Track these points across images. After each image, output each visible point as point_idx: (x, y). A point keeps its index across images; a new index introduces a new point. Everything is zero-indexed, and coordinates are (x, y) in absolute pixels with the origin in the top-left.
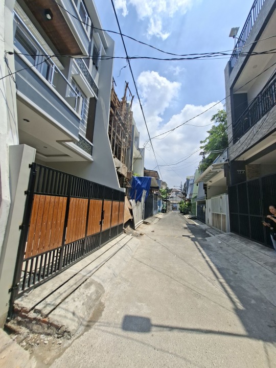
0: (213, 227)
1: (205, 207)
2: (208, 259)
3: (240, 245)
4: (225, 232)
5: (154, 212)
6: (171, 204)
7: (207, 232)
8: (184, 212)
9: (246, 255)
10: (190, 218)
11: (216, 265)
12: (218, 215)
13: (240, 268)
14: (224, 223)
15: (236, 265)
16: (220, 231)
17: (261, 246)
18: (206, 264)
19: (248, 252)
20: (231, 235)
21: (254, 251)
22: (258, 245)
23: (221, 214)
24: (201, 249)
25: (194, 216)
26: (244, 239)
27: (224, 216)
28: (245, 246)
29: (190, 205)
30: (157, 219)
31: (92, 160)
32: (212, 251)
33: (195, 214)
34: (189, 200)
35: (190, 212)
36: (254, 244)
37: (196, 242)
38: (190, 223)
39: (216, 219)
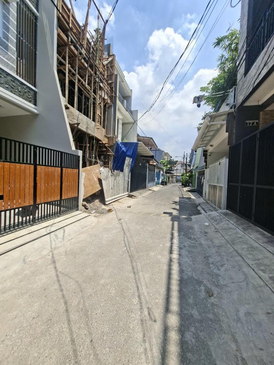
0: (209, 202)
1: (204, 179)
2: (175, 256)
3: (235, 231)
4: (220, 208)
5: (148, 185)
6: (174, 177)
7: (199, 208)
8: (185, 184)
9: (240, 251)
10: (189, 191)
11: (181, 271)
12: (215, 187)
13: (222, 282)
14: (220, 197)
15: (218, 272)
16: (215, 206)
17: (268, 237)
18: (165, 268)
19: (245, 246)
20: (226, 214)
21: (256, 245)
22: (263, 234)
23: (218, 185)
24: (176, 234)
25: (194, 188)
26: (243, 221)
27: (221, 187)
28: (241, 233)
29: (191, 176)
30: (151, 192)
31: (36, 111)
32: (190, 238)
33: (195, 187)
34: (191, 171)
35: (190, 184)
36: (257, 231)
37: (176, 223)
38: (184, 196)
39: (212, 192)
